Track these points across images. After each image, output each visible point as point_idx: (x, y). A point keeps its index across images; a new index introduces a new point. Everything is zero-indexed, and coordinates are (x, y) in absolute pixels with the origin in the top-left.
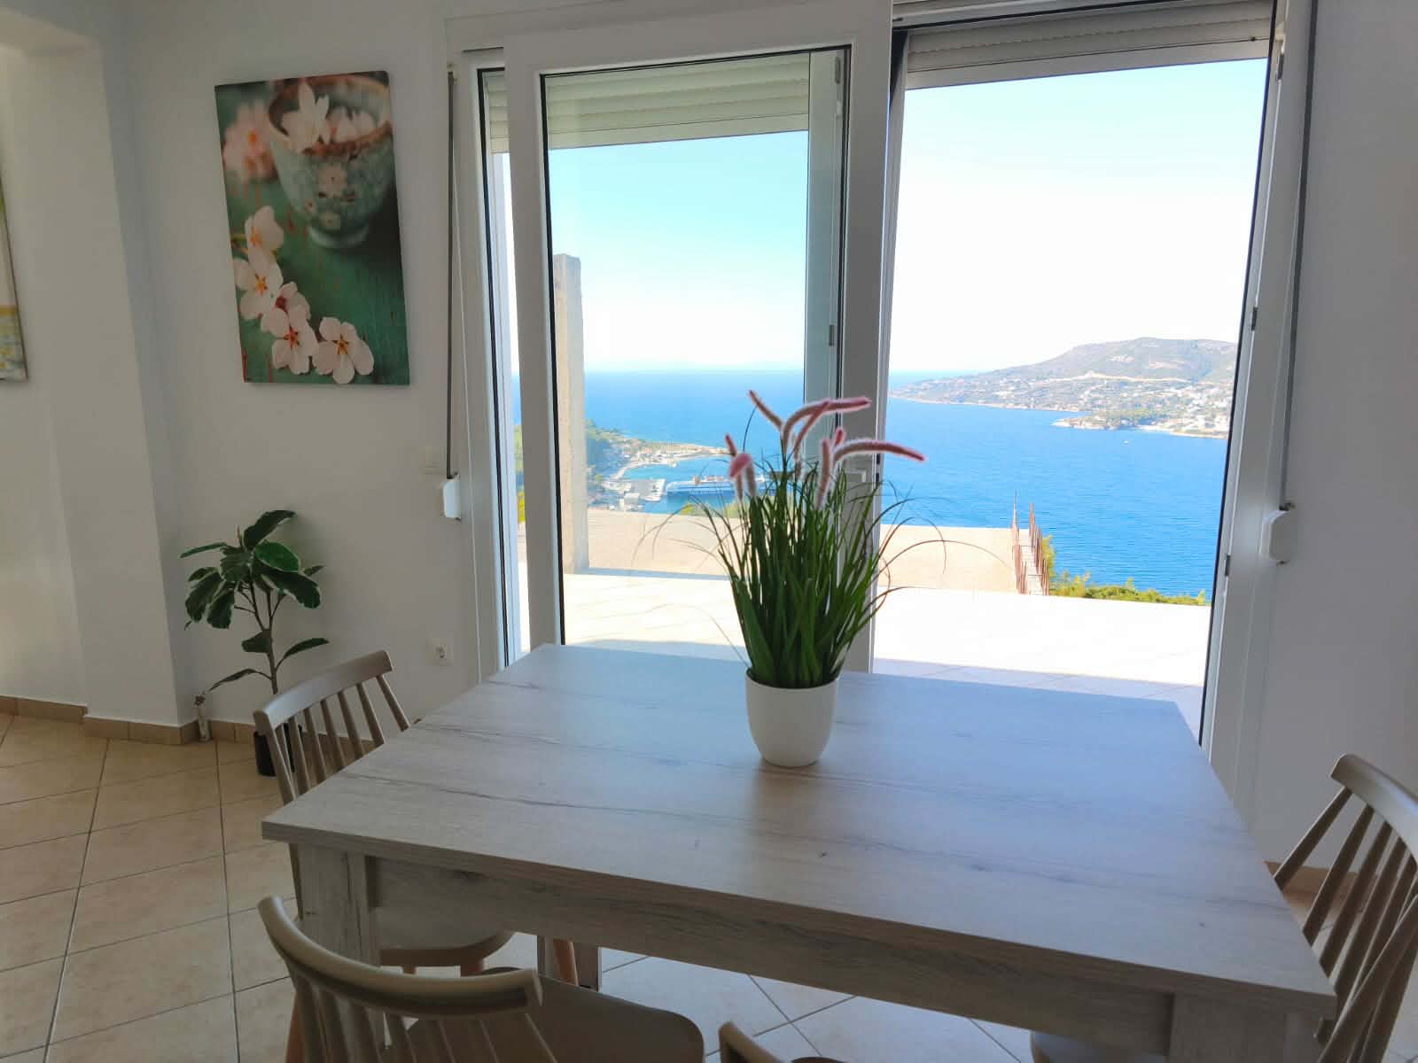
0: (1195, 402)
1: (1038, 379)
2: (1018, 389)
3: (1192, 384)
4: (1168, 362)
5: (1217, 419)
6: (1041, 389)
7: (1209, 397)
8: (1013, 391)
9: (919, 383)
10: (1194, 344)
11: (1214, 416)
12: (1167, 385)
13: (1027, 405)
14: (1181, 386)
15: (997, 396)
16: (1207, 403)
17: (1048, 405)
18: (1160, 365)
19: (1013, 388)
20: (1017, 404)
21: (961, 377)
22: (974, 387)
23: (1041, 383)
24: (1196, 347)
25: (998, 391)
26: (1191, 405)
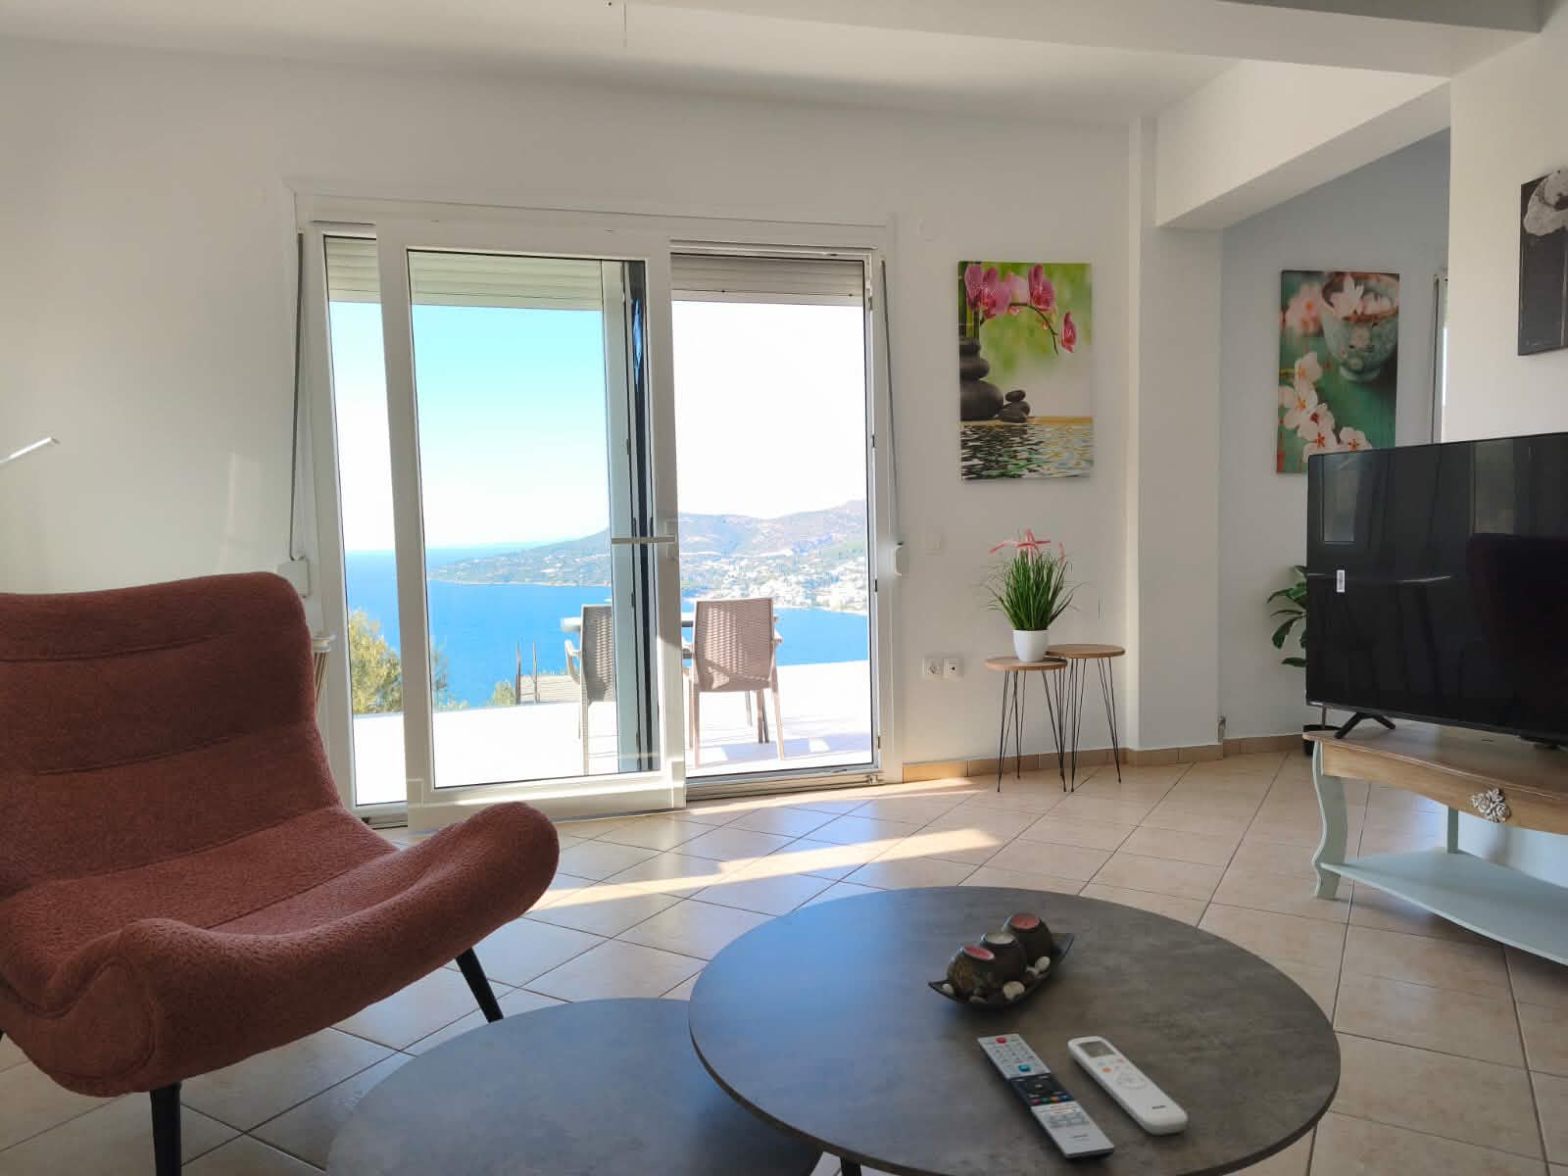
0: (730, 574)
1: (584, 555)
2: (565, 564)
3: (725, 557)
4: (704, 536)
5: (750, 589)
6: (588, 564)
7: (741, 568)
8: (561, 568)
9: (457, 563)
10: (722, 519)
11: (747, 587)
12: (705, 558)
13: (576, 582)
14: (716, 559)
15: (544, 573)
16: (740, 574)
17: (597, 582)
18: (697, 539)
19: (559, 565)
20: (566, 581)
21: (503, 555)
22: (519, 565)
23: (586, 559)
24: (724, 522)
25: (545, 568)
26: (727, 577)
